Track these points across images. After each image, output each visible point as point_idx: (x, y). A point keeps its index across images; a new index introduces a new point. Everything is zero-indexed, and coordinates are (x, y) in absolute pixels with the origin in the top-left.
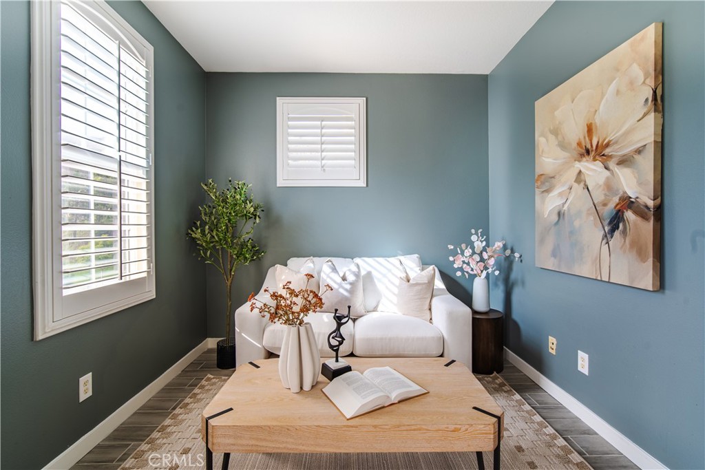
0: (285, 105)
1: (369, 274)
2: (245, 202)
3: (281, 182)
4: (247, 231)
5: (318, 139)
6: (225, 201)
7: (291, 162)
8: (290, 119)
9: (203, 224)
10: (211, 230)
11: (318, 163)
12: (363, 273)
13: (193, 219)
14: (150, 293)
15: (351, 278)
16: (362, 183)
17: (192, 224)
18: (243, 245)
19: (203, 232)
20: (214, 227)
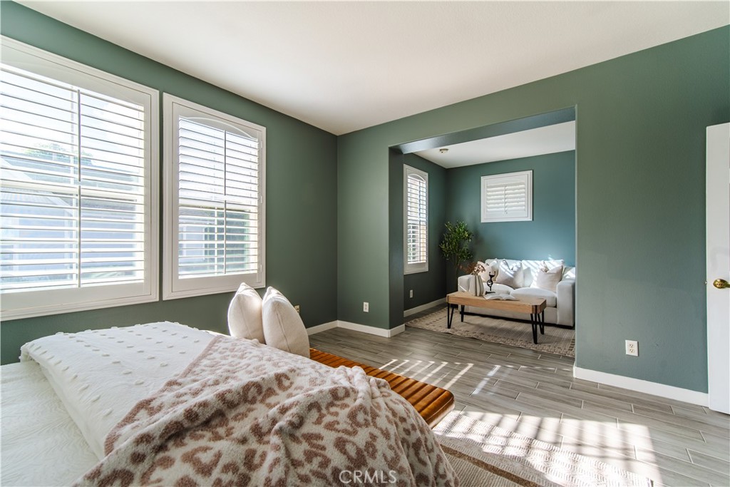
0: (485, 181)
1: (529, 269)
2: (464, 232)
3: (483, 221)
4: (466, 246)
5: (503, 196)
6: (455, 231)
7: (488, 210)
8: (488, 187)
9: (446, 242)
10: (449, 245)
11: (503, 209)
12: (524, 268)
13: (441, 240)
14: (426, 269)
15: (515, 269)
16: (530, 219)
17: (441, 242)
18: (464, 252)
19: (445, 246)
20: (450, 243)
